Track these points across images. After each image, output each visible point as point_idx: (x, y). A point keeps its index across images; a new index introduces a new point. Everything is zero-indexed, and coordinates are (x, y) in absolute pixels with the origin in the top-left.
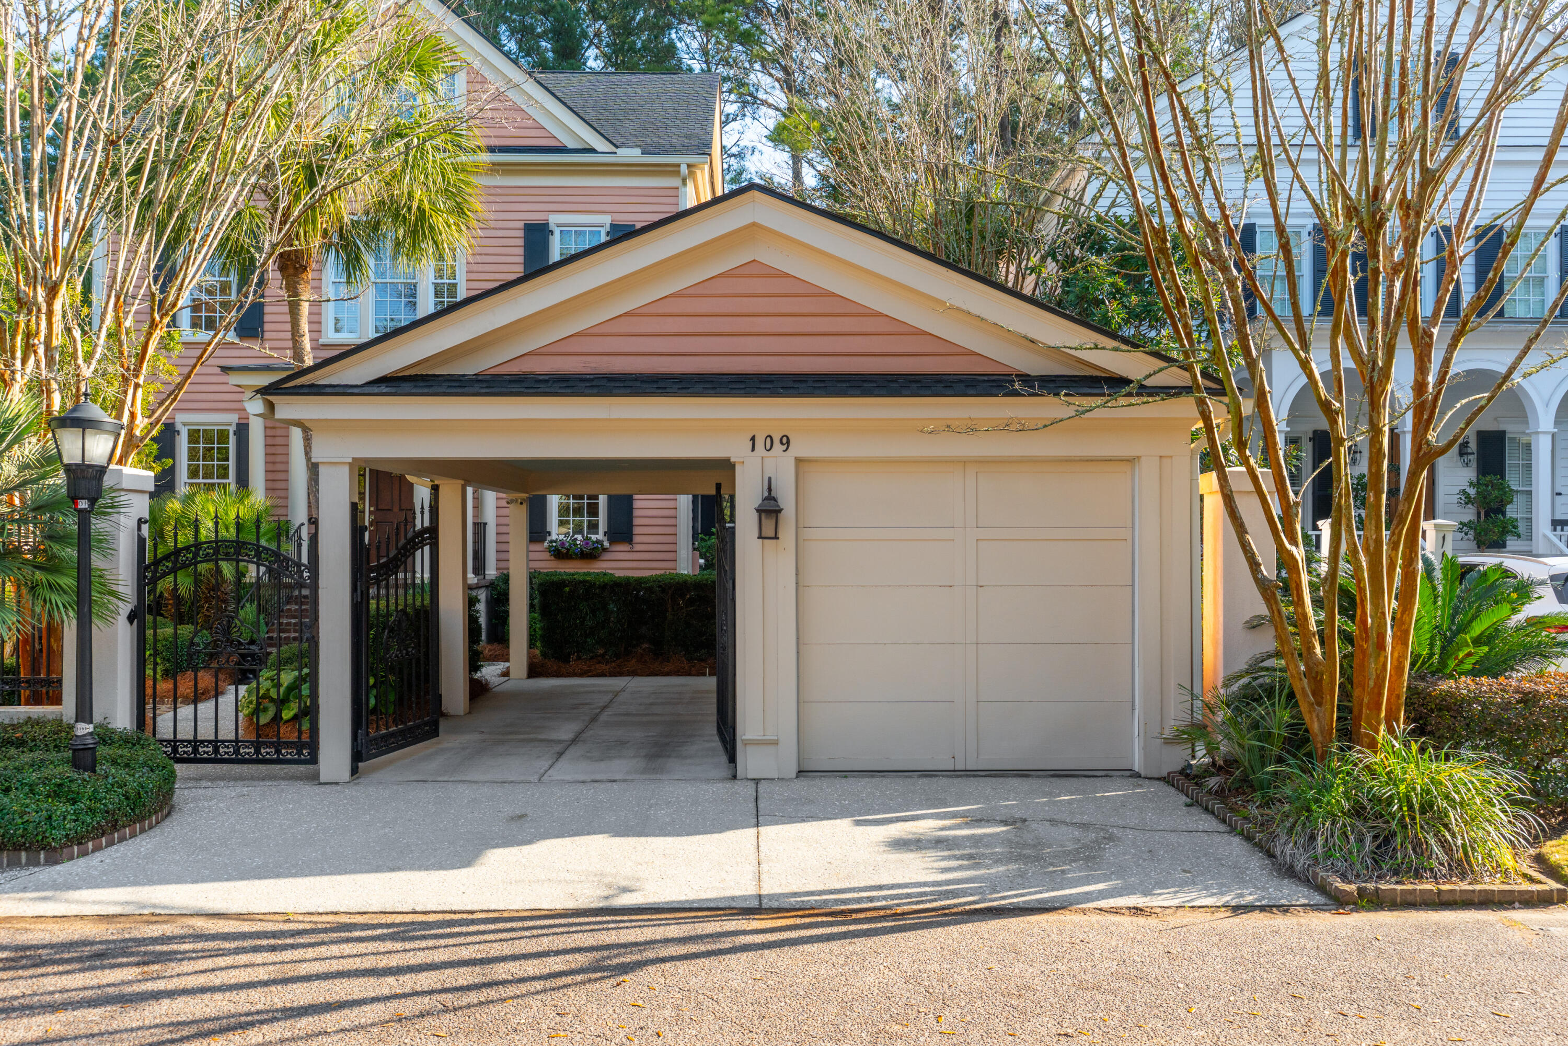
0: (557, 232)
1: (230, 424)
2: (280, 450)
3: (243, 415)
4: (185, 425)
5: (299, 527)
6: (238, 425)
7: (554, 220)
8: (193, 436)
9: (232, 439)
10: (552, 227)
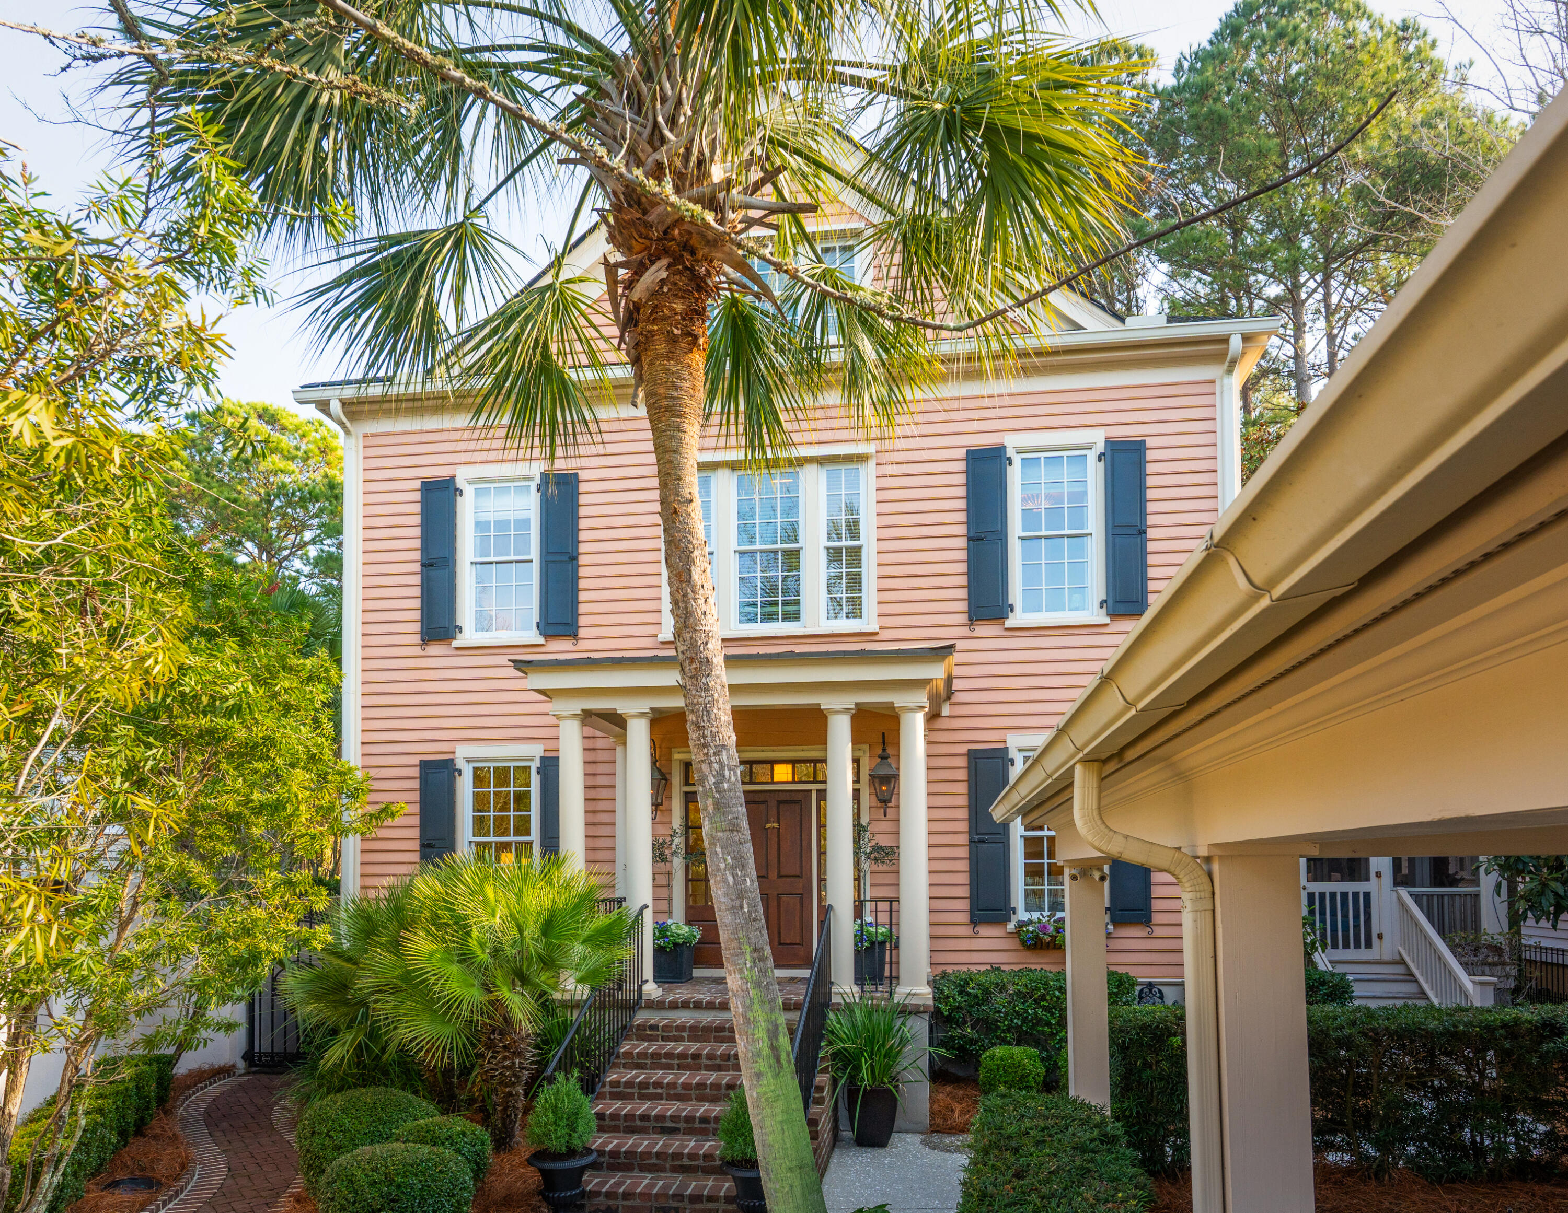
0: (1017, 460)
1: (531, 759)
2: (604, 793)
3: (551, 744)
4: (468, 761)
5: (641, 912)
6: (543, 759)
7: (1012, 442)
8: (479, 778)
9: (535, 780)
10: (1010, 452)
